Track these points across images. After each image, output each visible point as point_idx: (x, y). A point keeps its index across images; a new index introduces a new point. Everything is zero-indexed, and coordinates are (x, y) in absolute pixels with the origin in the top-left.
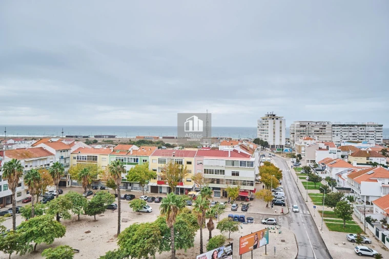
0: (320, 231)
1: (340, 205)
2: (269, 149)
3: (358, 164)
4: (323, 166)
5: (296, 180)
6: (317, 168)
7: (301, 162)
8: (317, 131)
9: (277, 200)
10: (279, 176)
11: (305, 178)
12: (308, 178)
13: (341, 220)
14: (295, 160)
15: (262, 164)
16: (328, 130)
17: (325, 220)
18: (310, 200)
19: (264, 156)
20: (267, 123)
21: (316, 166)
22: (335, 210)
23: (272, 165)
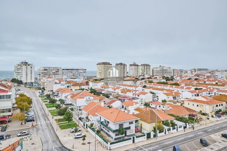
0: (56, 131)
1: (66, 114)
2: (23, 85)
3: (75, 90)
4: (57, 93)
5: (41, 104)
6: (54, 95)
7: (45, 92)
8: (54, 73)
9: (29, 118)
10: (30, 102)
11: (47, 102)
12: (49, 101)
13: (67, 122)
14: (41, 91)
15: (18, 96)
16: (60, 72)
17: (59, 124)
18: (50, 114)
19: (19, 90)
20: (21, 68)
21: (53, 93)
22: (64, 117)
23: (25, 96)
